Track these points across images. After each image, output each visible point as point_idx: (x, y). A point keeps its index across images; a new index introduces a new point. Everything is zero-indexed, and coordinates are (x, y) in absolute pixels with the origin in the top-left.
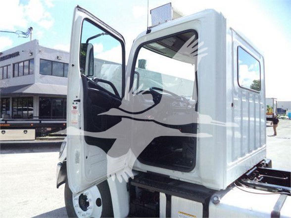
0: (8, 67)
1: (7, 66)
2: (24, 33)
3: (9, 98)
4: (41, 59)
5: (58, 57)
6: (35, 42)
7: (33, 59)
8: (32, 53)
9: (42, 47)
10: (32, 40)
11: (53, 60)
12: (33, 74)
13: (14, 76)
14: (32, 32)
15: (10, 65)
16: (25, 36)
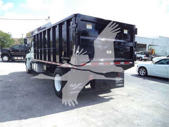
10: (50, 22)
14: (50, 18)
16: (47, 20)
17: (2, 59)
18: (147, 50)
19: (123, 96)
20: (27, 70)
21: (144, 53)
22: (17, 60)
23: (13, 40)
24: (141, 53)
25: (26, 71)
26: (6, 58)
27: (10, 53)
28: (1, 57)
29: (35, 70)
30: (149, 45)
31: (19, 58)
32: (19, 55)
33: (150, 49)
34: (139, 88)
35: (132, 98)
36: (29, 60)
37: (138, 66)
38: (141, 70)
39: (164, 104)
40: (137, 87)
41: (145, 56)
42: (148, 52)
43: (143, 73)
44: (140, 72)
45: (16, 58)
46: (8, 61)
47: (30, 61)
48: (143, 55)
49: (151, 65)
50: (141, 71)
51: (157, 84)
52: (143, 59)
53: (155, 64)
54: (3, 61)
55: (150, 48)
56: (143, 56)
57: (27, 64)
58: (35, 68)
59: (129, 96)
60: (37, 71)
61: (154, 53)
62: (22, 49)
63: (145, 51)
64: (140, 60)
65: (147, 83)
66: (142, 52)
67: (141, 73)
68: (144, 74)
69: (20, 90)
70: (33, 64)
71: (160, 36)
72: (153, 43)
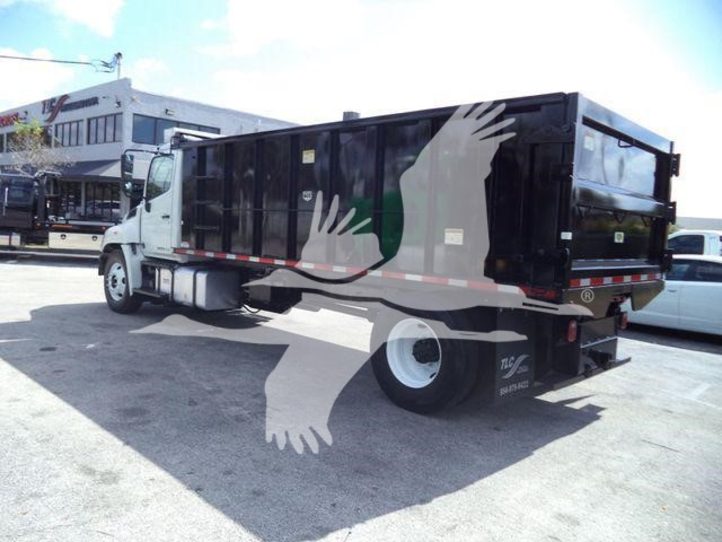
0: (80, 123)
1: (78, 122)
2: (106, 65)
3: (80, 183)
4: (135, 114)
5: (167, 110)
6: (125, 83)
7: (121, 113)
8: (119, 103)
9: (138, 92)
10: (122, 77)
11: (158, 116)
12: (120, 141)
13: (88, 143)
14: (122, 61)
15: (82, 121)
16: (108, 69)
20: (118, 298)
36: (135, 251)
47: (141, 257)
57: (120, 273)
58: (184, 288)
60: (202, 304)
62: (14, 195)
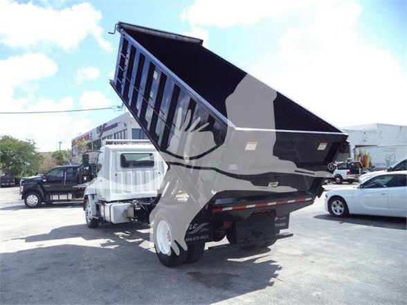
1: (111, 135)
4: (133, 129)
7: (126, 129)
8: (125, 125)
16: (120, 109)
17: (26, 202)
18: (352, 158)
19: (294, 256)
20: (89, 221)
21: (345, 166)
22: (59, 200)
23: (39, 157)
24: (338, 166)
25: (85, 223)
26: (33, 199)
27: (42, 186)
28: (23, 198)
29: (108, 219)
30: (357, 146)
31: (63, 197)
32: (63, 189)
33: (360, 155)
34: (327, 240)
35: (311, 258)
36: (93, 198)
37: (327, 196)
38: (335, 203)
39: (374, 264)
40: (324, 238)
41: (348, 173)
42: (355, 163)
43: (338, 210)
44: (333, 208)
45: (55, 197)
46: (38, 206)
47: (96, 200)
48: (344, 171)
49: (354, 190)
50: (335, 206)
51: (368, 230)
52: (345, 181)
53: (361, 188)
54: (28, 206)
55: (358, 153)
56: (344, 173)
57: (89, 209)
58: (107, 214)
59: (306, 255)
60: (113, 220)
61: (370, 164)
62: (69, 175)
63: (349, 161)
64: (337, 183)
65: (347, 229)
66: (342, 164)
67: (336, 211)
68: (340, 211)
69: (86, 258)
70: (102, 207)
71: (378, 124)
72: (365, 141)
